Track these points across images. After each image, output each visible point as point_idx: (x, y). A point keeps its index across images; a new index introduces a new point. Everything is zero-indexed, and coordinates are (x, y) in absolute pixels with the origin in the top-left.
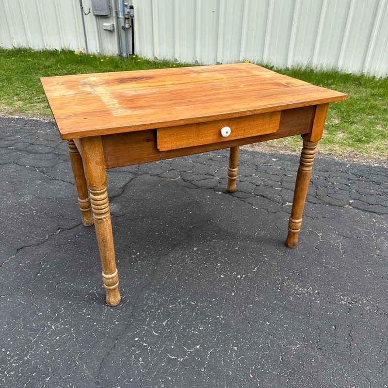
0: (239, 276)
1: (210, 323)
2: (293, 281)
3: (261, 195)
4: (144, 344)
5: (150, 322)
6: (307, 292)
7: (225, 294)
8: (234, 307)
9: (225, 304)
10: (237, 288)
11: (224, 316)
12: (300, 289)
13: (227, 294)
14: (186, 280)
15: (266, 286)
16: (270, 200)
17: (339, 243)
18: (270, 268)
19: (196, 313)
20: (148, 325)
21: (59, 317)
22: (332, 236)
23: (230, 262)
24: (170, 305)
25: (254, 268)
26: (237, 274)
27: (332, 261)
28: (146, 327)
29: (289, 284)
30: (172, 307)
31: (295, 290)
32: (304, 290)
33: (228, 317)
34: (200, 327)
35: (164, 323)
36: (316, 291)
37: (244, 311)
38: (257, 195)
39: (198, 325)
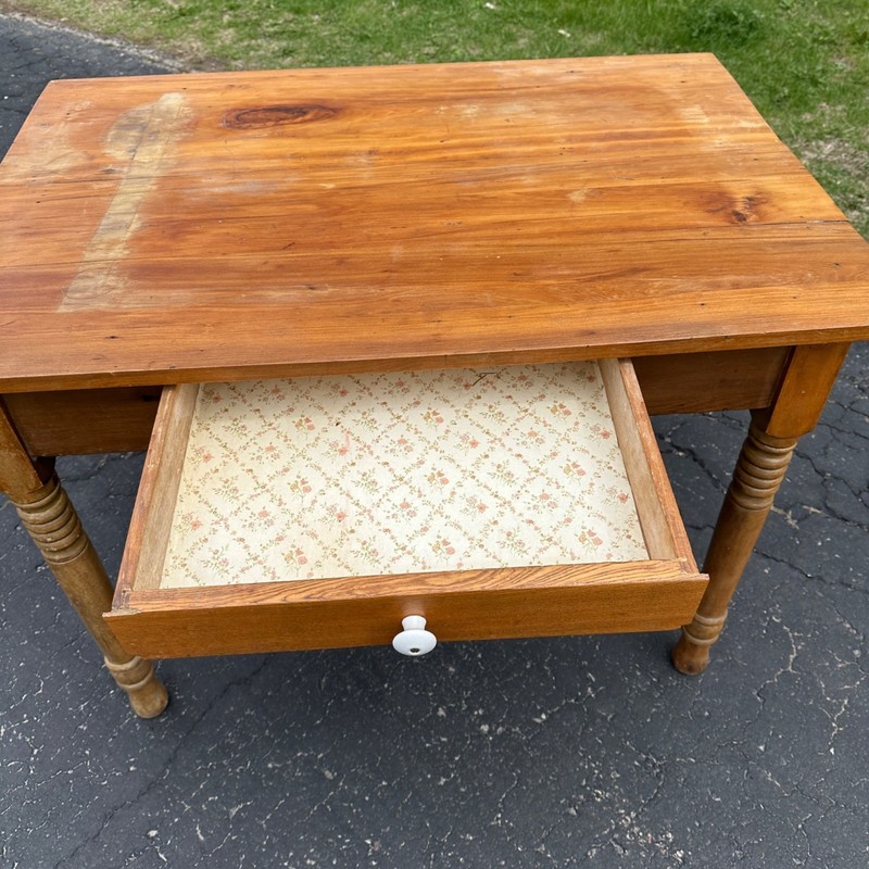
0: (485, 728)
1: (339, 855)
2: (629, 794)
3: (691, 452)
4: (162, 856)
5: (204, 795)
6: (651, 847)
7: (421, 774)
8: (423, 824)
9: (405, 807)
10: (462, 765)
11: (386, 845)
12: (636, 829)
13: (425, 778)
14: (345, 693)
15: (544, 785)
16: (710, 474)
17: (844, 694)
18: (586, 727)
19: (322, 808)
20: (196, 802)
21: (23, 708)
22: (833, 663)
23: (487, 668)
24: (269, 761)
25: (541, 712)
26: (484, 719)
27: (787, 757)
28: (187, 807)
29: (610, 802)
30: (274, 768)
31: (619, 829)
32: (645, 835)
33: (392, 853)
34: (310, 857)
35: (234, 812)
36: (679, 854)
37: (441, 849)
38: (679, 449)
39: (306, 850)
